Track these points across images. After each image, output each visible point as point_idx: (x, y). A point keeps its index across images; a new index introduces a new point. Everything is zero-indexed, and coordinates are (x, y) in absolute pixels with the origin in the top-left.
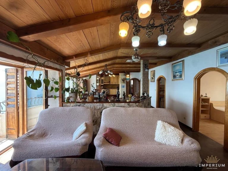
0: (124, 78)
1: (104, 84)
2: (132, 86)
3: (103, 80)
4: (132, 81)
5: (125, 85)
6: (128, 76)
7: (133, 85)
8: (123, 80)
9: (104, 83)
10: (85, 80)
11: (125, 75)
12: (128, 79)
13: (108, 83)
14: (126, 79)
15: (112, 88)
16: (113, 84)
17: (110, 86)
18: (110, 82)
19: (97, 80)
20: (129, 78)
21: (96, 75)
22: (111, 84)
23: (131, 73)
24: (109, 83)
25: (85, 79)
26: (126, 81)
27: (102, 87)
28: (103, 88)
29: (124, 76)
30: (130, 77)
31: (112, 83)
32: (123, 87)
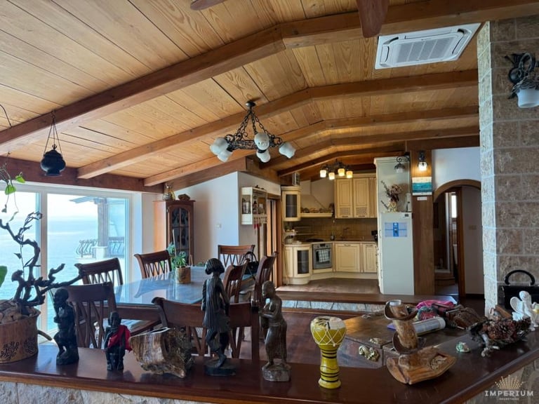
0: (397, 182)
1: (303, 219)
2: (454, 227)
3: (295, 196)
4: (453, 201)
5: (405, 220)
6: (422, 168)
7: (458, 220)
8: (395, 196)
9: (303, 210)
10: (184, 198)
11: (404, 167)
12: (423, 187)
13: (321, 211)
14: (411, 187)
15: (343, 239)
16: (350, 216)
17: (338, 228)
18: (332, 206)
19: (242, 200)
20: (429, 179)
21: (235, 174)
22: (339, 216)
23: (440, 154)
24: (329, 215)
25: (180, 197)
26: (409, 199)
27: (293, 233)
28: (297, 238)
29: (400, 170)
30: (433, 175)
31: (345, 210)
32: (396, 233)
